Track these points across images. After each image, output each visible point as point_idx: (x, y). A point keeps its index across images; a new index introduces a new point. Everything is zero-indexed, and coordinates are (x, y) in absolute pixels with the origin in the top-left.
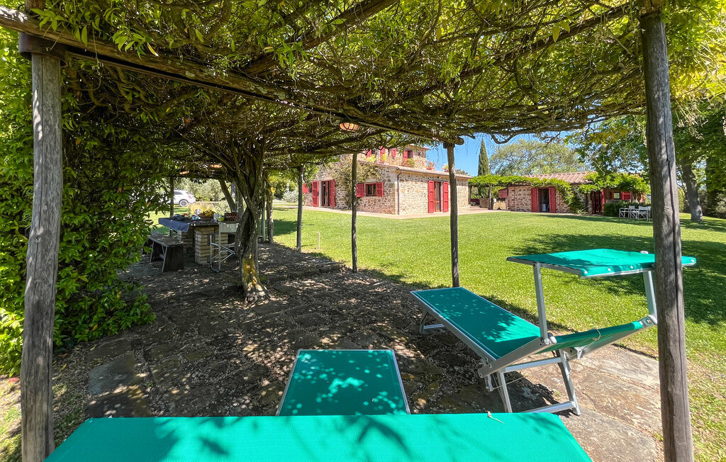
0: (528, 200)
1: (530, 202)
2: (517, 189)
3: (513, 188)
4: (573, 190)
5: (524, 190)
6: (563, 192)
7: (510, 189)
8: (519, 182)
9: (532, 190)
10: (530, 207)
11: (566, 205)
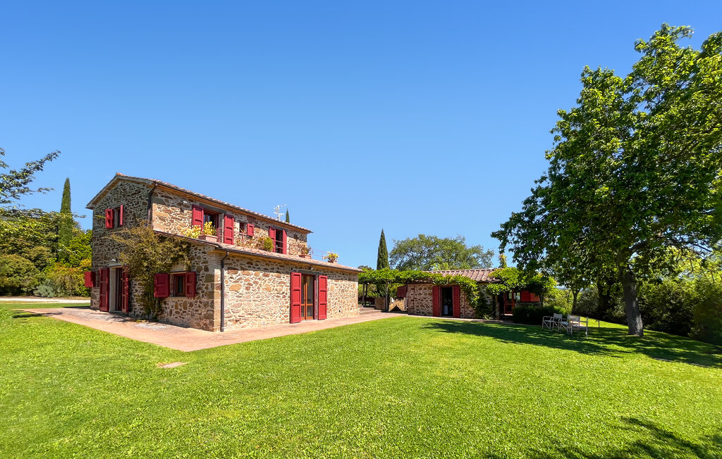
0: (429, 301)
1: (430, 304)
2: (418, 287)
3: (412, 286)
4: (479, 289)
5: (425, 289)
6: (468, 291)
7: (410, 287)
8: (420, 278)
9: (433, 288)
10: (430, 309)
11: (471, 309)
